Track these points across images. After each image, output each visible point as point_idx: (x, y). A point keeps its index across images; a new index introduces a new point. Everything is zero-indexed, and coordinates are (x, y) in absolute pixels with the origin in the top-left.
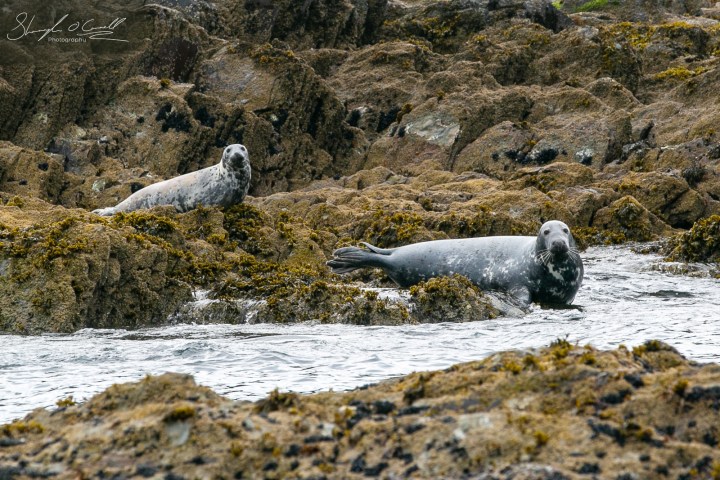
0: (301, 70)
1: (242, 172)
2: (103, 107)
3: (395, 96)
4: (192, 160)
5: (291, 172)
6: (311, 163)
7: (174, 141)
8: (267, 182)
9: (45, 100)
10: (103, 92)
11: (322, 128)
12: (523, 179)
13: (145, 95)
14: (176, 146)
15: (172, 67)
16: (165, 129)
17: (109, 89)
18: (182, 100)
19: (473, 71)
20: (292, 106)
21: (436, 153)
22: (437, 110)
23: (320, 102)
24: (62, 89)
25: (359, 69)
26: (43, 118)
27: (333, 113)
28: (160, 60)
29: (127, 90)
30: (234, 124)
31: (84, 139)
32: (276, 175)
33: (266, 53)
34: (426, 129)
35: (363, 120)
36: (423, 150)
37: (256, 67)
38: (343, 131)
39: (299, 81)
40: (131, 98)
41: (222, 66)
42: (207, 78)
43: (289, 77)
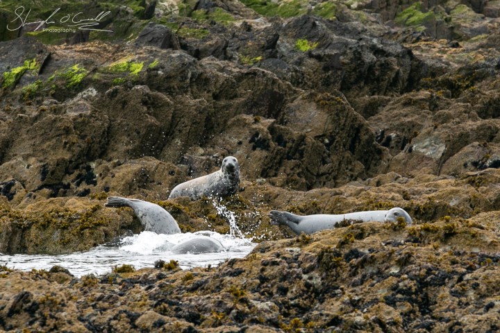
0: (345, 110)
1: (233, 175)
2: (218, 135)
3: (413, 126)
4: (270, 168)
5: (337, 175)
6: (350, 170)
7: (259, 156)
8: (320, 182)
9: (180, 130)
10: (218, 125)
11: (358, 147)
12: (467, 179)
13: (244, 126)
14: (260, 159)
15: (266, 108)
16: (254, 149)
17: (222, 123)
18: (266, 129)
19: (463, 109)
20: (338, 133)
21: (431, 163)
22: (433, 135)
23: (358, 130)
24: (190, 123)
25: (395, 109)
26: (178, 142)
27: (366, 137)
28: (258, 104)
29: (233, 124)
30: (299, 145)
31: (202, 155)
32: (327, 178)
33: (324, 99)
34: (425, 147)
35: (393, 142)
36: (423, 161)
37: (318, 108)
38: (376, 149)
39: (343, 117)
40: (235, 129)
41: (298, 108)
42: (288, 115)
43: (337, 114)
